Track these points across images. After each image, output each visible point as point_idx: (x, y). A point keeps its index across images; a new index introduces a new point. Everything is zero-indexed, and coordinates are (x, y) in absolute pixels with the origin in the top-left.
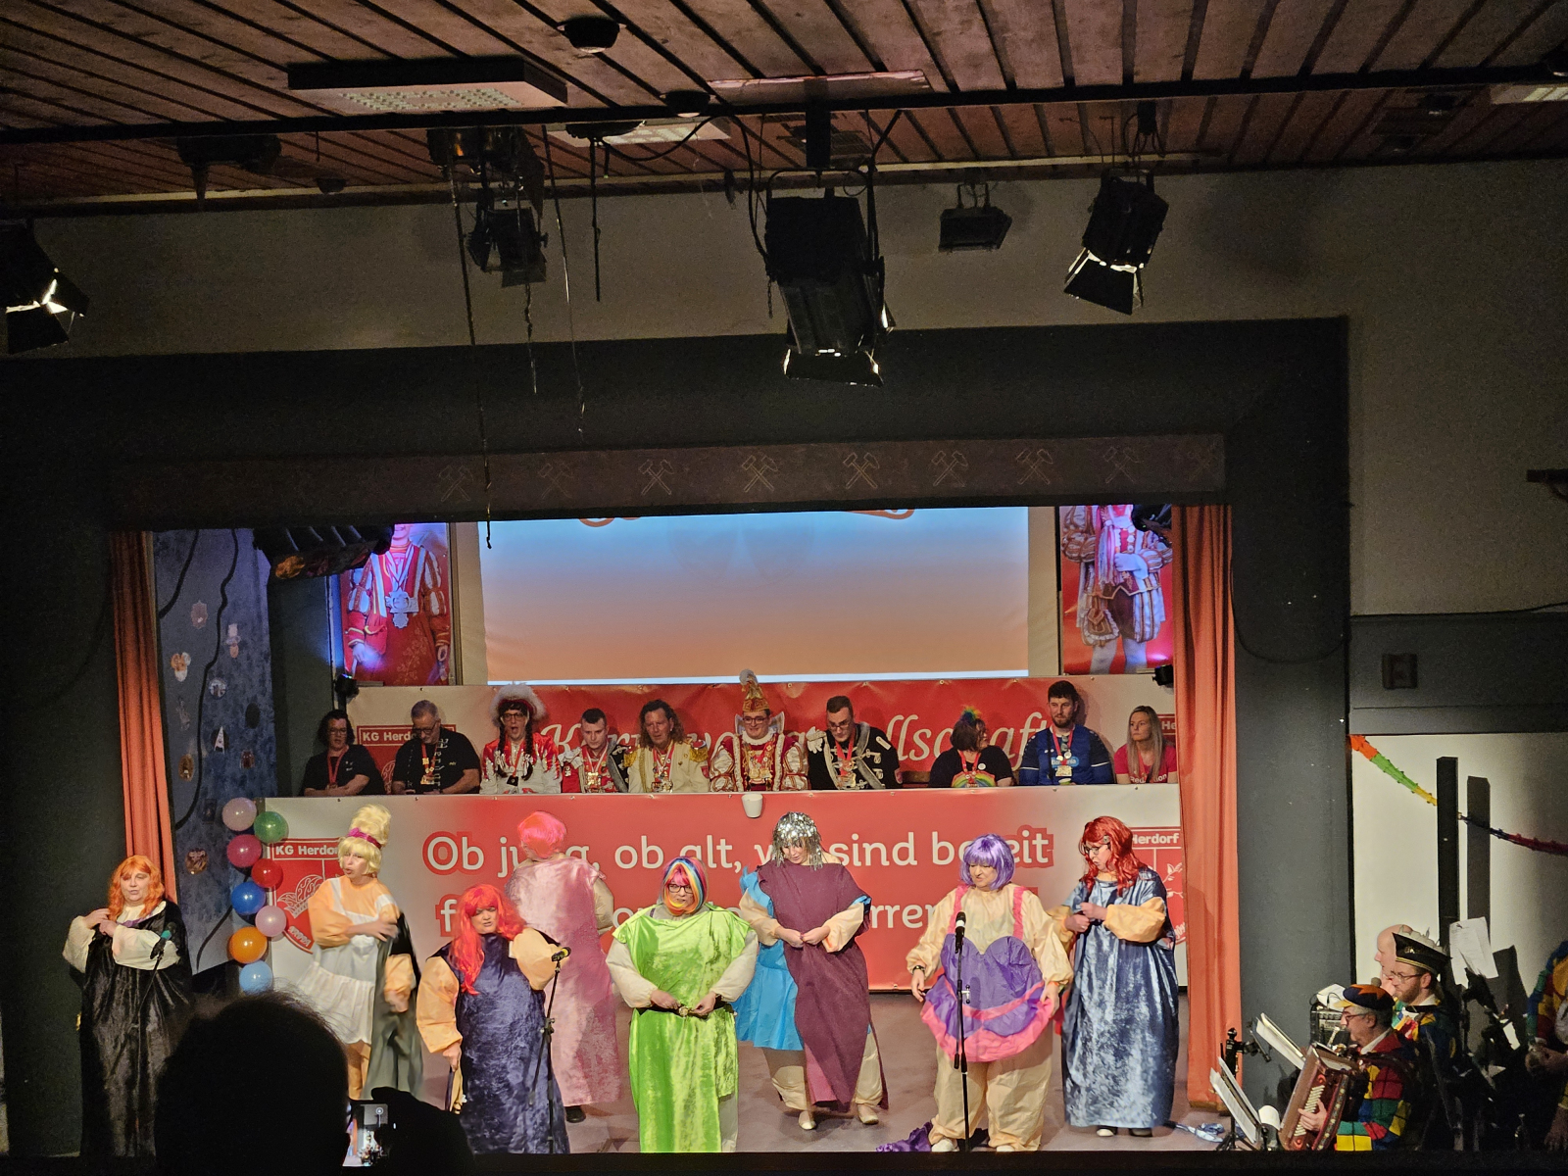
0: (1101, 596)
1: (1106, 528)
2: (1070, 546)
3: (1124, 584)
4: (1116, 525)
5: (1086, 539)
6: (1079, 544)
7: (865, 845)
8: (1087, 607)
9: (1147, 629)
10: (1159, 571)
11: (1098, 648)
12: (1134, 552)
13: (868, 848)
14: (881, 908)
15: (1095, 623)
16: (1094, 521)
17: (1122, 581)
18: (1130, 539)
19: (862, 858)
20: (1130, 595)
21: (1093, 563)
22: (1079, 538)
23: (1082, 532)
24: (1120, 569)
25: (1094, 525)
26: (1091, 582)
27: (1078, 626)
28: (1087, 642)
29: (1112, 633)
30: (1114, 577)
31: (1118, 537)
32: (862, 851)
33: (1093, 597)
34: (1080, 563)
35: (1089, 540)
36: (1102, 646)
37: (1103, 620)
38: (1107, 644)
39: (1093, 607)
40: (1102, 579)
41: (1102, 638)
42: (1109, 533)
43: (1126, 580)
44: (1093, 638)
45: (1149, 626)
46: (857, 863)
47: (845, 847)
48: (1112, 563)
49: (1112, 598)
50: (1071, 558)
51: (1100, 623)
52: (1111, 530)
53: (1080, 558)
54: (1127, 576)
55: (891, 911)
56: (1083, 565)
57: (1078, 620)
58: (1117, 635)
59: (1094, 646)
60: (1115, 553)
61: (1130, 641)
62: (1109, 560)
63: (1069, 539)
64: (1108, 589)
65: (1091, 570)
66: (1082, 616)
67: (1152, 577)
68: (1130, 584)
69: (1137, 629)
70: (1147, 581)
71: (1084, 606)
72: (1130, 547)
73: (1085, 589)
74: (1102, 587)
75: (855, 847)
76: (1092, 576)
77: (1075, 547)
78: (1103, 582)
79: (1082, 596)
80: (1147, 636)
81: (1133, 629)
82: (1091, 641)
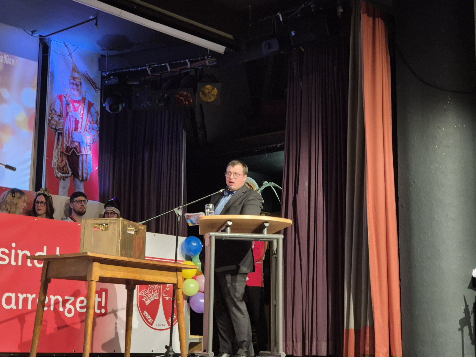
0: (65, 152)
1: (69, 116)
2: (52, 121)
3: (75, 148)
4: (73, 115)
5: (59, 120)
6: (56, 121)
7: (19, 251)
8: (58, 156)
9: (85, 175)
10: (91, 145)
11: (62, 180)
12: (81, 132)
13: (21, 253)
14: (25, 295)
15: (61, 166)
16: (64, 111)
17: (75, 146)
18: (80, 125)
19: (16, 260)
20: (78, 154)
21: (61, 134)
22: (57, 119)
23: (58, 116)
24: (74, 140)
25: (63, 114)
26: (60, 143)
27: (53, 166)
28: (57, 176)
29: (68, 173)
30: (71, 143)
31: (74, 122)
32: (17, 255)
33: (61, 152)
34: (56, 131)
35: (60, 121)
36: (64, 180)
37: (64, 166)
38: (66, 179)
39: (61, 157)
40: (65, 144)
41: (64, 175)
42: (70, 120)
43: (76, 146)
44: (59, 175)
45: (85, 173)
46: (13, 263)
47: (7, 251)
48: (70, 136)
49: (69, 154)
50: (52, 128)
51: (63, 168)
52: (71, 118)
53: (55, 129)
54: (77, 144)
55: (31, 297)
56: (57, 133)
57: (53, 163)
58: (70, 175)
59: (60, 179)
60: (72, 131)
61: (76, 179)
62: (69, 134)
63: (52, 118)
64: (68, 149)
65: (60, 137)
66: (55, 161)
67: (88, 148)
68: (78, 148)
69: (80, 174)
70: (86, 149)
71: (56, 157)
72: (79, 129)
73: (57, 146)
74: (65, 148)
75: (13, 251)
76: (61, 140)
77: (54, 123)
78: (66, 145)
79: (55, 150)
80: (85, 178)
81: (78, 173)
82: (59, 176)
